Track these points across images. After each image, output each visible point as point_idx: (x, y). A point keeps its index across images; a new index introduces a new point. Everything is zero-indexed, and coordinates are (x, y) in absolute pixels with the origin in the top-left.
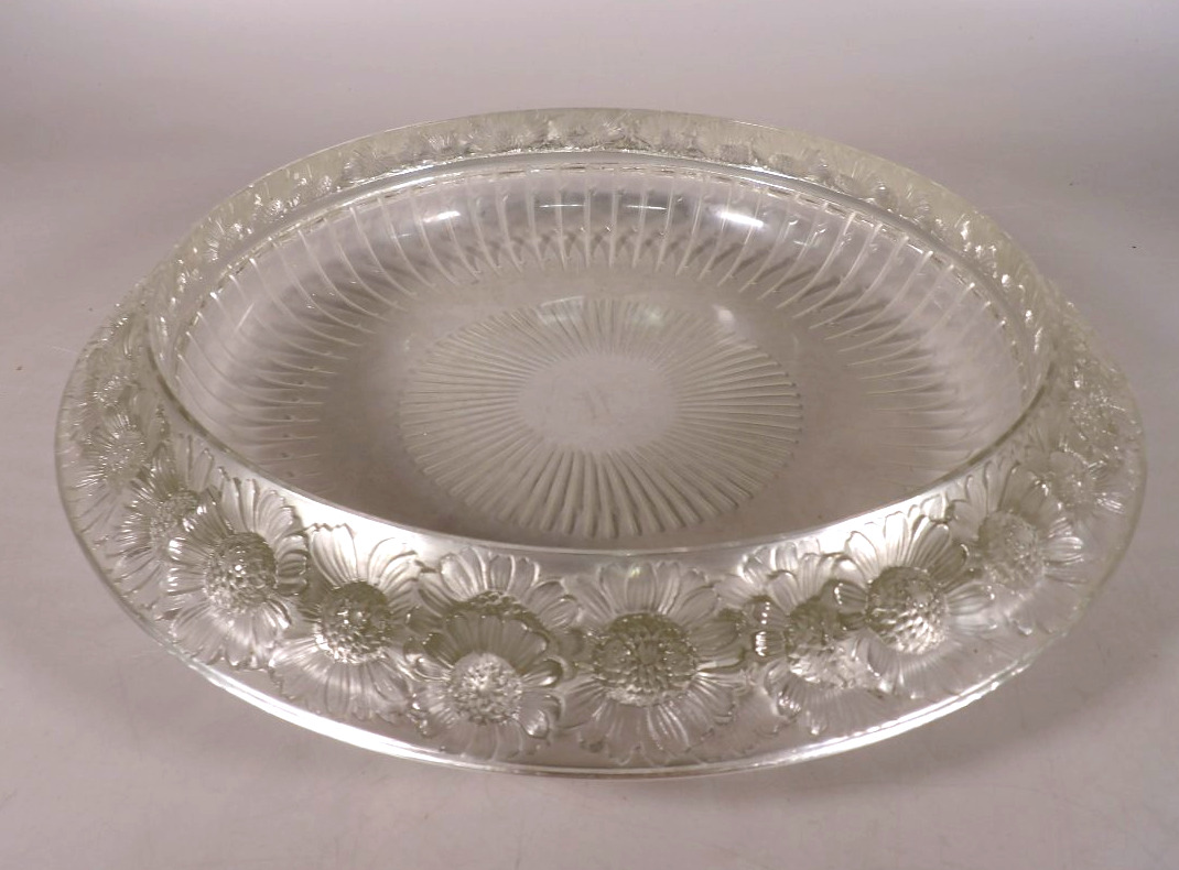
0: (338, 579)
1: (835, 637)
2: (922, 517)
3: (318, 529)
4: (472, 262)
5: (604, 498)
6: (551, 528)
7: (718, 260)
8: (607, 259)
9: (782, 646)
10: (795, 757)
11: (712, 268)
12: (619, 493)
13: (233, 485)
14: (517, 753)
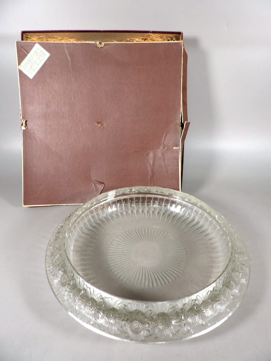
0: (109, 307)
1: (195, 315)
2: (209, 291)
3: (105, 298)
4: (117, 218)
5: (150, 278)
6: (140, 286)
7: (168, 216)
8: (145, 217)
9: (186, 317)
10: (190, 338)
11: (167, 218)
12: (153, 276)
13: (89, 288)
14: (143, 340)
